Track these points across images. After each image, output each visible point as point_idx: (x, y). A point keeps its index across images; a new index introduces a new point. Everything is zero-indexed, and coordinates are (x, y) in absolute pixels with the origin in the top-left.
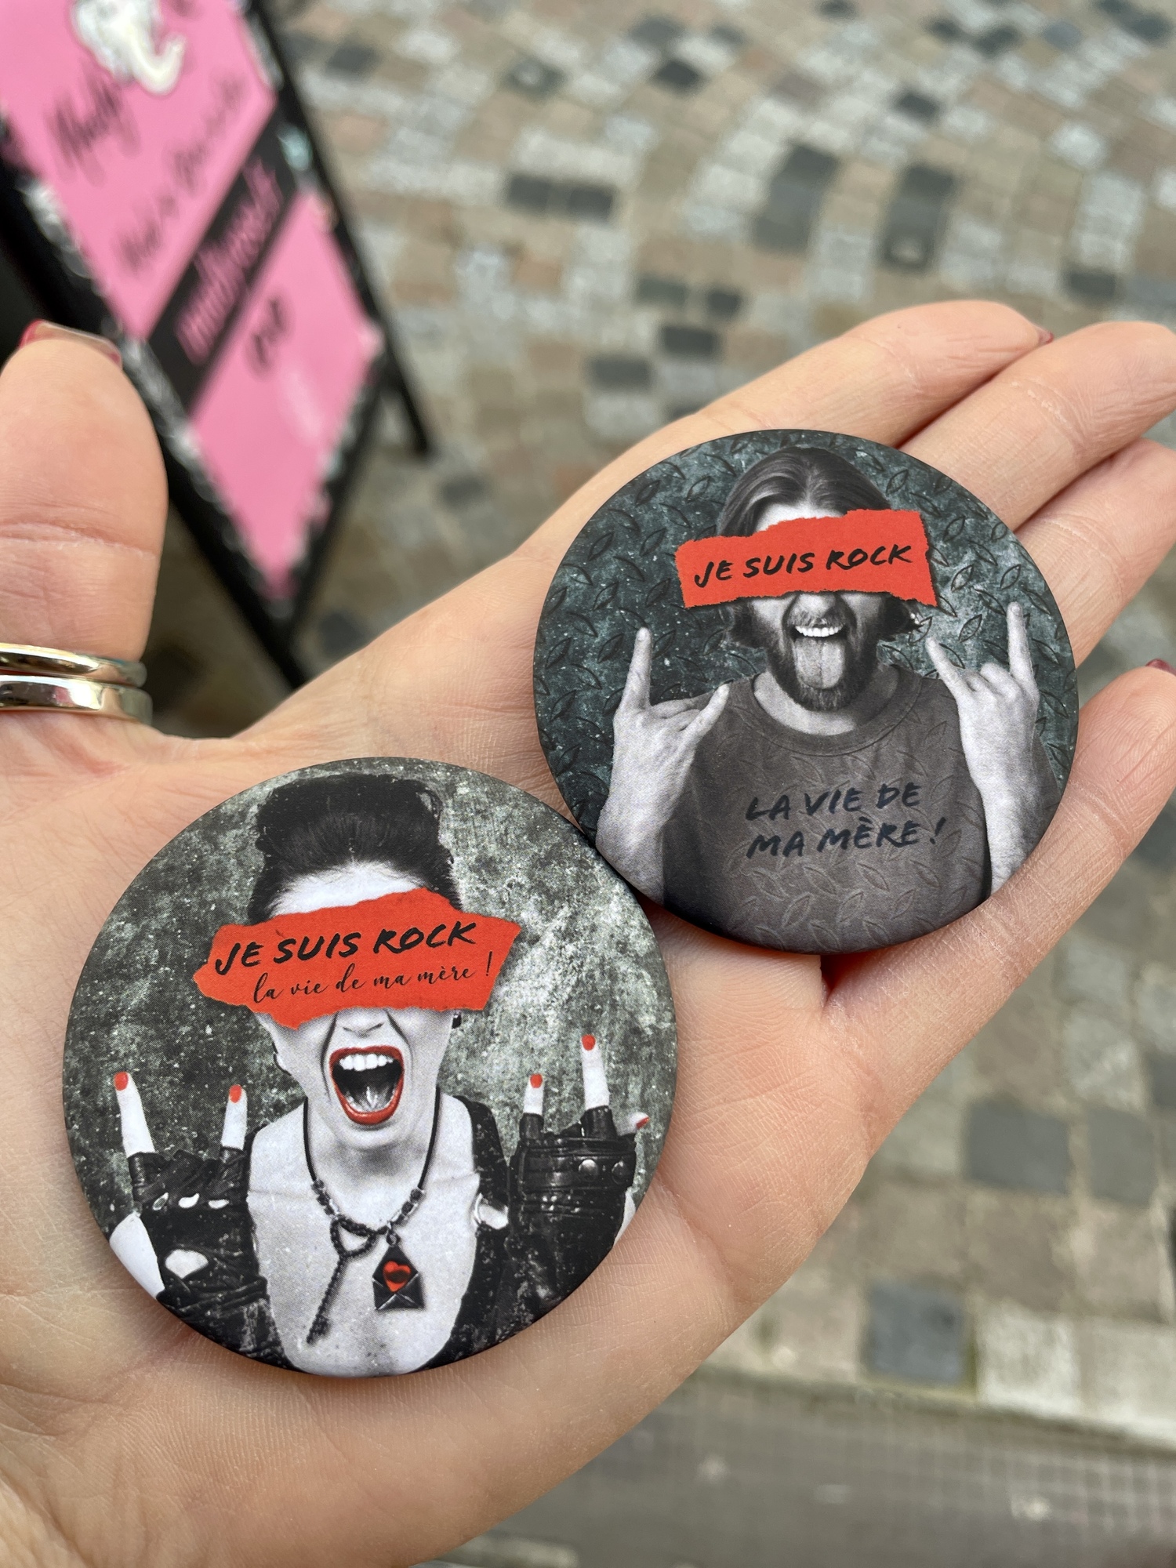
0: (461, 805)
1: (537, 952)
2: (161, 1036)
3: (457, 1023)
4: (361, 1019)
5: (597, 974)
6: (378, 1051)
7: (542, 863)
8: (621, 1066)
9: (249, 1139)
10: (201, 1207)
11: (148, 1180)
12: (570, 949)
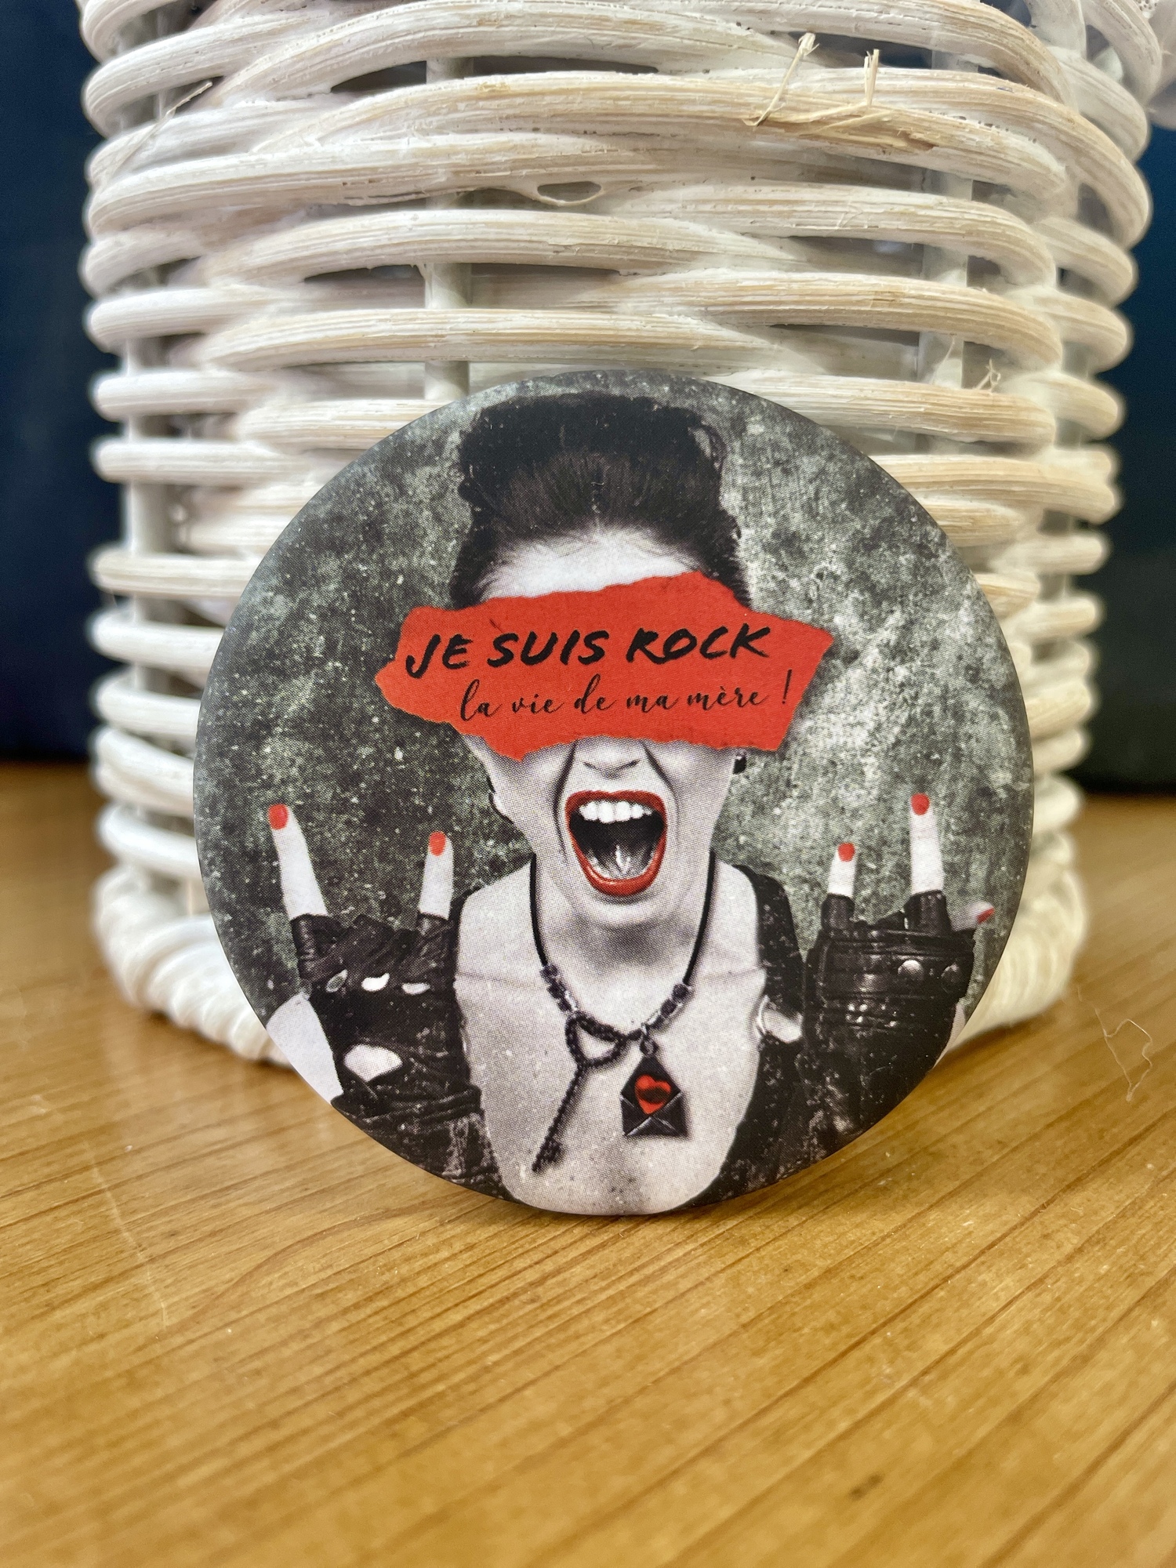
0: (753, 450)
1: (855, 675)
2: (332, 758)
3: (740, 767)
4: (609, 753)
5: (937, 710)
6: (632, 798)
7: (866, 545)
8: (963, 839)
9: (457, 906)
10: (392, 992)
11: (320, 952)
12: (901, 672)
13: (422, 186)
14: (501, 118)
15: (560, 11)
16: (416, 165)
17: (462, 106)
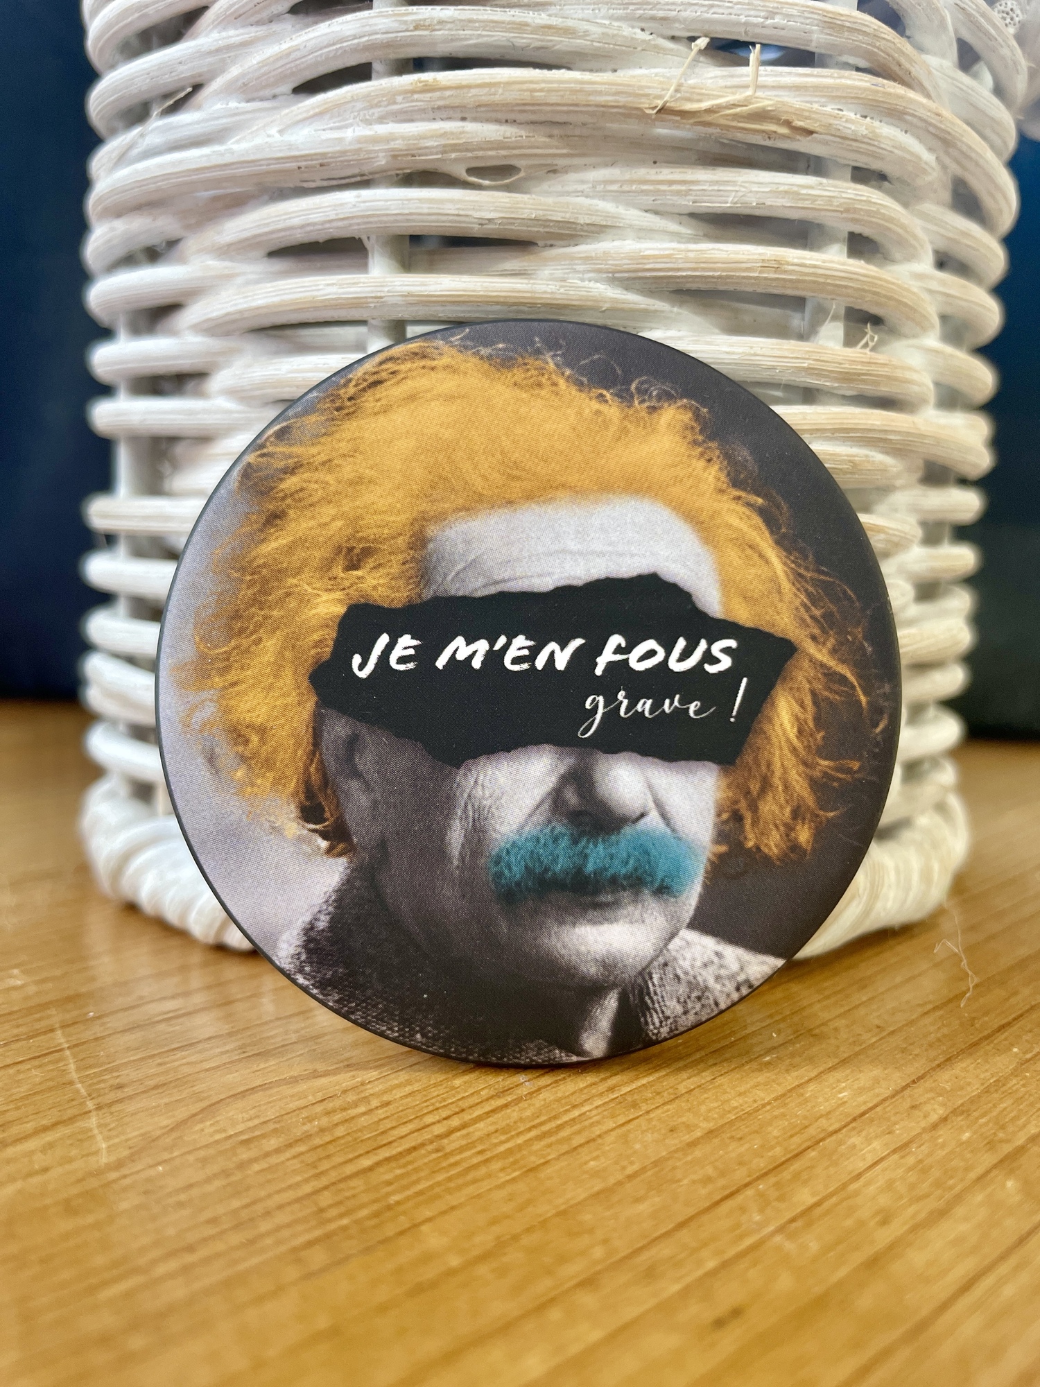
13: (366, 169)
14: (433, 109)
15: (486, 17)
16: (360, 150)
17: (399, 99)
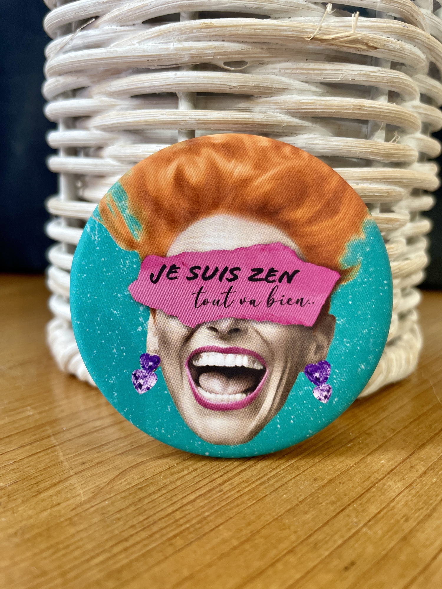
13: (179, 62)
14: (210, 36)
16: (176, 54)
17: (195, 31)
